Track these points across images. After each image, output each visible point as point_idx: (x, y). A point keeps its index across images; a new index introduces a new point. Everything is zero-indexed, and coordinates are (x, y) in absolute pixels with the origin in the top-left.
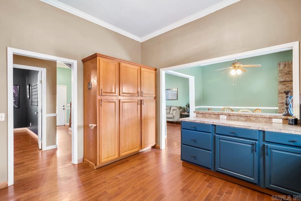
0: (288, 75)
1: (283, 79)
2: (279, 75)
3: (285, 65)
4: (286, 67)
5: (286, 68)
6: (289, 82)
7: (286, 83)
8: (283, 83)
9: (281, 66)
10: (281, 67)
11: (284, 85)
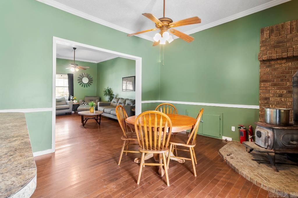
0: (276, 49)
1: (267, 56)
2: (262, 49)
3: (272, 31)
4: (273, 35)
5: (273, 37)
6: (279, 62)
7: (273, 63)
8: (268, 64)
9: (265, 33)
10: (265, 35)
11: (269, 66)
